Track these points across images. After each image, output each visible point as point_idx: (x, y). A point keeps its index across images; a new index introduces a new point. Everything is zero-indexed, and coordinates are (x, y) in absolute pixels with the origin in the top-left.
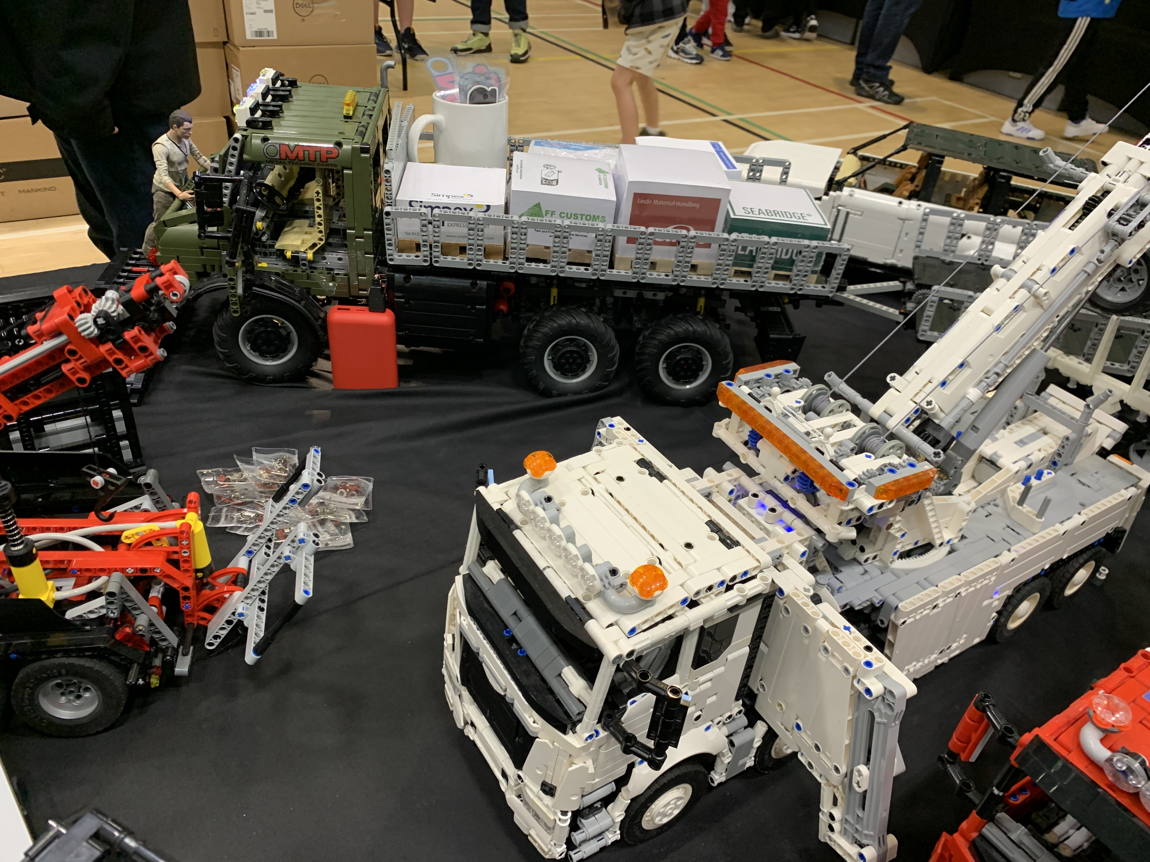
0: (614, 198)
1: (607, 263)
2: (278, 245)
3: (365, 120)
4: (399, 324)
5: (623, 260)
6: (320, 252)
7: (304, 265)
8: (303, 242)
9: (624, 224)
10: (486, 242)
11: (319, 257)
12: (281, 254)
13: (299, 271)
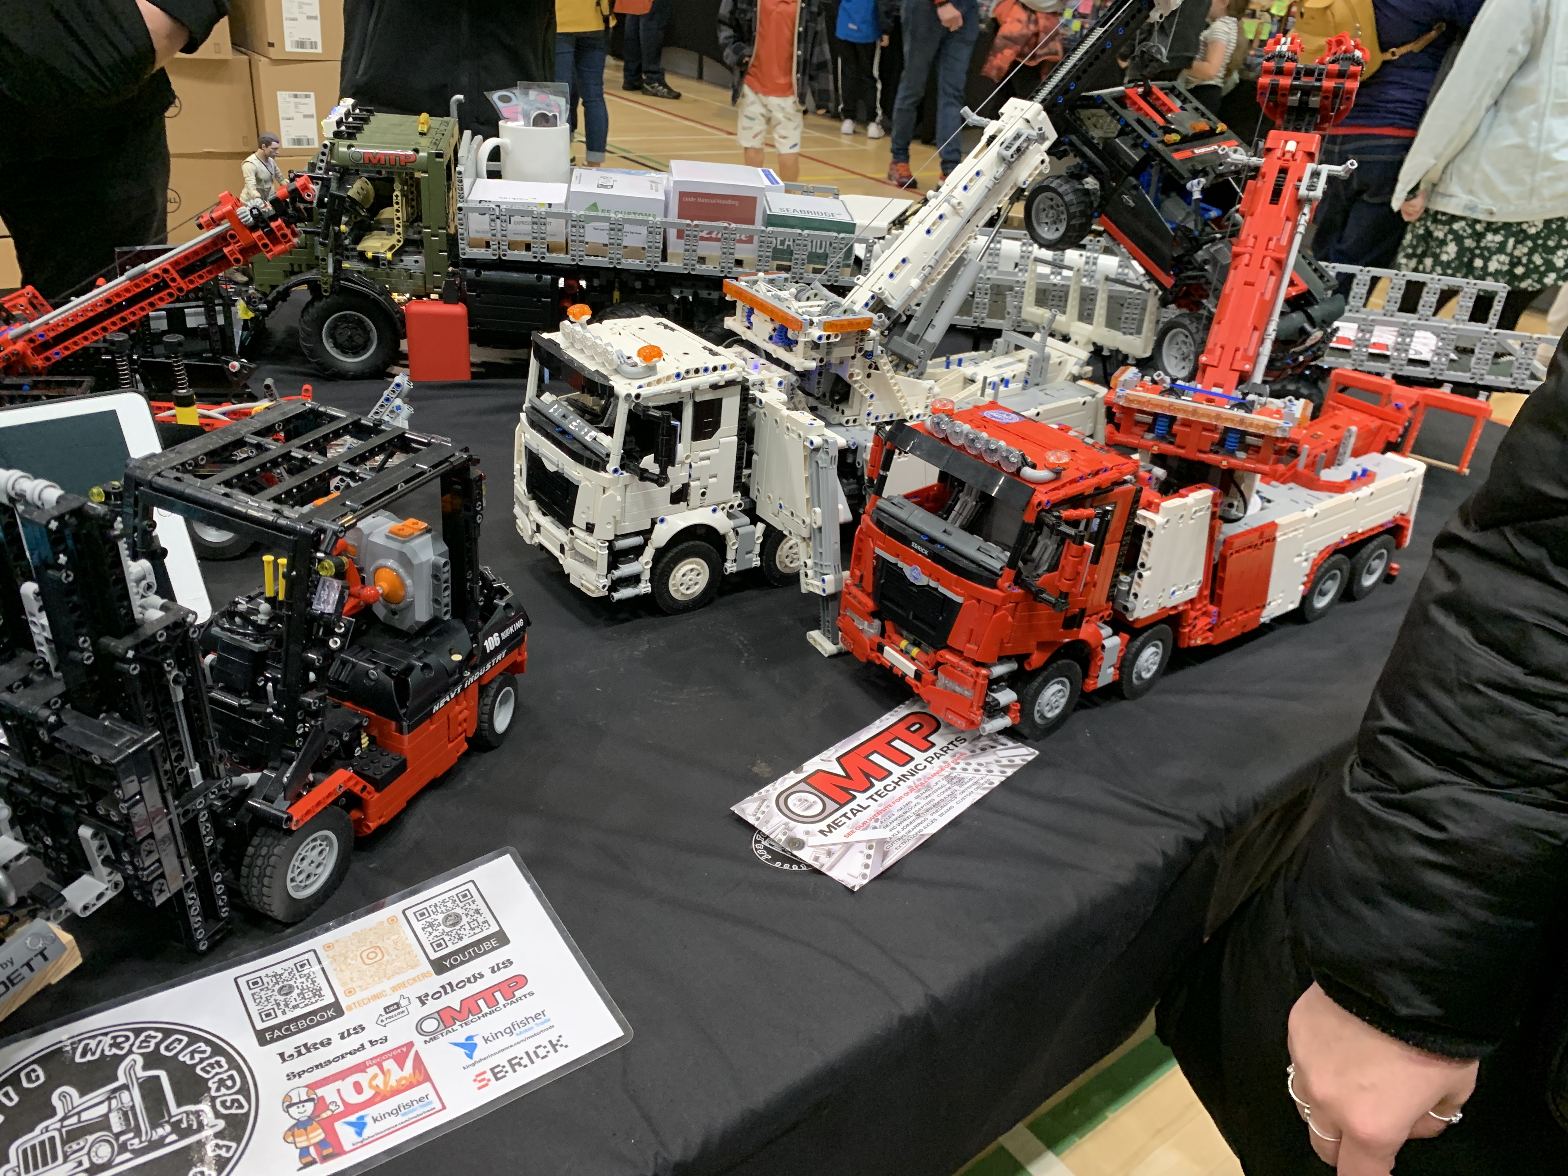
0: (663, 198)
1: (660, 255)
2: (359, 248)
3: (439, 136)
4: (472, 318)
5: (673, 254)
6: (399, 253)
7: (384, 265)
8: (382, 245)
9: (673, 217)
10: (549, 239)
11: (398, 259)
12: (362, 256)
13: (379, 270)
